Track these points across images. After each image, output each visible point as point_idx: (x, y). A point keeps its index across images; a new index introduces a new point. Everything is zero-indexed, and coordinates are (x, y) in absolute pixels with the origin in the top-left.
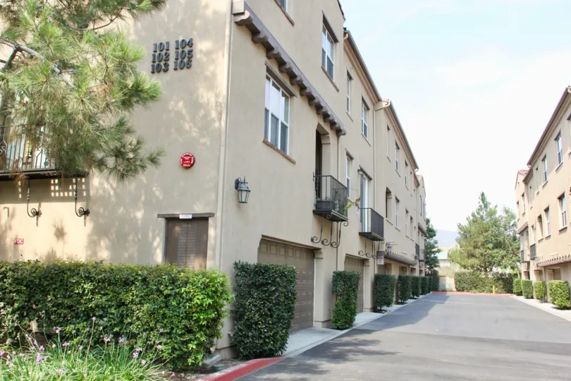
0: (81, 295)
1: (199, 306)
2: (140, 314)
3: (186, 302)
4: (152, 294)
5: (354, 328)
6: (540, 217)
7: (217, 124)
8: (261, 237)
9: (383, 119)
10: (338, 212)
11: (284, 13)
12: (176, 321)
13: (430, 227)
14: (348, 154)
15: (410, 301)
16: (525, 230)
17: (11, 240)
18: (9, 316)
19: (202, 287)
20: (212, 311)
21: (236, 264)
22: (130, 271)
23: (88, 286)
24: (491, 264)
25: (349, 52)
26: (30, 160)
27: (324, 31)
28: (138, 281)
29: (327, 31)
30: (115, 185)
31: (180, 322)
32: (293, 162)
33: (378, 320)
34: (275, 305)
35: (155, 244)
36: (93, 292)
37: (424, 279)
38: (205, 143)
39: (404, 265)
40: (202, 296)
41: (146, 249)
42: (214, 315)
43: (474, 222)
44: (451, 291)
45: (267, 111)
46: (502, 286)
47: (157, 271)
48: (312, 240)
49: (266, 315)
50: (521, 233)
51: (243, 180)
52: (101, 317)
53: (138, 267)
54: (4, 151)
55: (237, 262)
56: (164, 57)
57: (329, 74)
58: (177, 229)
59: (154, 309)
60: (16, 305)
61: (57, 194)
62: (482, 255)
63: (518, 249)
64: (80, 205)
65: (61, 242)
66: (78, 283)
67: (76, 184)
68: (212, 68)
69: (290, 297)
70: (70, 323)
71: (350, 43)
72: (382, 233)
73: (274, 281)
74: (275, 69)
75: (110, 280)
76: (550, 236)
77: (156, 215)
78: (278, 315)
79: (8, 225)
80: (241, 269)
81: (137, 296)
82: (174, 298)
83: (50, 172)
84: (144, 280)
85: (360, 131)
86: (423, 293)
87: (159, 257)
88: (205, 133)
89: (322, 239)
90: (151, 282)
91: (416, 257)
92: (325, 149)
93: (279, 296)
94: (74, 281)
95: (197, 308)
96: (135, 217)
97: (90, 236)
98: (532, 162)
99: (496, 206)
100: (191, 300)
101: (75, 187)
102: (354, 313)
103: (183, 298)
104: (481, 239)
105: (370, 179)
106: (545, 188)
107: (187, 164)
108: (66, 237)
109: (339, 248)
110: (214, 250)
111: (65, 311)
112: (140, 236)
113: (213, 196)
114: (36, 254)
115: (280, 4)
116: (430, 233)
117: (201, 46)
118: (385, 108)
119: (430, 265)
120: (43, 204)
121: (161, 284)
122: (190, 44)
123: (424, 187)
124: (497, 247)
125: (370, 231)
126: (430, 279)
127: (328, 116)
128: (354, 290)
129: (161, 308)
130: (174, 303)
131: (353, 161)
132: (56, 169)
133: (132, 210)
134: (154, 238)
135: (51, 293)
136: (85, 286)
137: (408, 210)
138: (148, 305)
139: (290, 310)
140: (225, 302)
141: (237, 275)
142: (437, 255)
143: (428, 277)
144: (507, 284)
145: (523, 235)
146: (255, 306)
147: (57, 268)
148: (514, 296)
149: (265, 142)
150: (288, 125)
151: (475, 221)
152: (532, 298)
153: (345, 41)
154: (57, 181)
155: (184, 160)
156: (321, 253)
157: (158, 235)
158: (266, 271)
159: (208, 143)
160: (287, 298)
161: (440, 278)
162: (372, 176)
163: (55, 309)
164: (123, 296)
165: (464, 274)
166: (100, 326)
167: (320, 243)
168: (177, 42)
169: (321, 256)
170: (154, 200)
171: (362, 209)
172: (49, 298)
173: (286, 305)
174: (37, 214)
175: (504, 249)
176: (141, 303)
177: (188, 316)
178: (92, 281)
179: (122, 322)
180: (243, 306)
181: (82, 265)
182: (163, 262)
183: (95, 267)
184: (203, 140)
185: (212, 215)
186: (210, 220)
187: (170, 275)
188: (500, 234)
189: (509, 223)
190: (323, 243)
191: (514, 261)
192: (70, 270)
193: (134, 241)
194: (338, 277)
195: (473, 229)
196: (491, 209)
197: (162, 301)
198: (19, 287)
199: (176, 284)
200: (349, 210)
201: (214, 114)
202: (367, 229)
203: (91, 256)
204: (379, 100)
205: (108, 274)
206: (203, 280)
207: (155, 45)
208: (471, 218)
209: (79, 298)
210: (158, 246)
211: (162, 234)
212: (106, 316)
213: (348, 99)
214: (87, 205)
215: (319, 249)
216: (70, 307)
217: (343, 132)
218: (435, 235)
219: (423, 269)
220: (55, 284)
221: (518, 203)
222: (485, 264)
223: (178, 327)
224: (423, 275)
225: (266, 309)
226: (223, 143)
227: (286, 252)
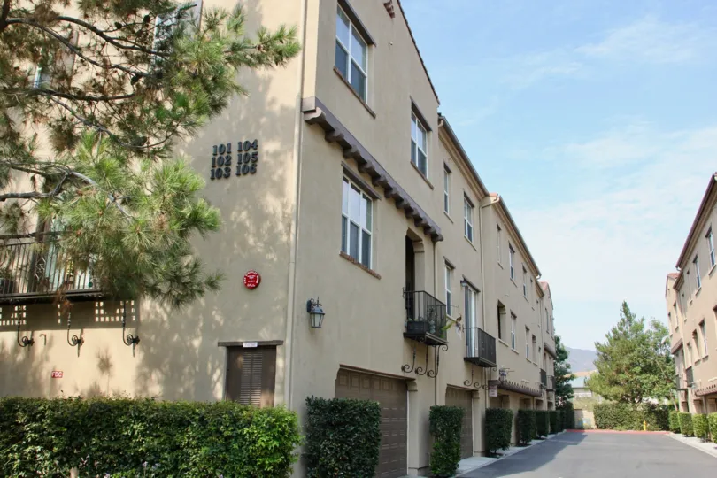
0: (130, 438)
1: (263, 449)
2: (197, 460)
3: (248, 445)
4: (211, 435)
5: (457, 476)
6: (695, 333)
7: (285, 238)
8: (339, 367)
9: (492, 218)
10: (434, 334)
11: (364, 104)
12: (237, 467)
13: (561, 347)
14: (447, 263)
15: (534, 442)
16: (679, 350)
17: (48, 373)
18: (47, 463)
19: (268, 427)
20: (278, 454)
21: (308, 400)
22: (186, 410)
23: (138, 427)
24: (640, 393)
25: (446, 142)
26: (71, 279)
27: (413, 118)
28: (195, 421)
29: (417, 119)
30: (168, 309)
31: (243, 468)
32: (378, 277)
33: (490, 466)
34: (354, 448)
35: (215, 377)
36: (143, 434)
37: (553, 413)
38: (272, 259)
39: (526, 396)
40: (267, 438)
41: (205, 383)
42: (280, 460)
43: (615, 339)
44: (590, 428)
45: (345, 218)
46: (655, 421)
47: (218, 408)
48: (403, 369)
49: (344, 459)
50: (675, 353)
51: (316, 301)
52: (152, 463)
53: (195, 404)
54: (42, 270)
55: (310, 397)
56: (225, 161)
57: (421, 171)
58: (241, 359)
59: (213, 453)
60: (55, 449)
61: (102, 319)
62: (627, 381)
63: (673, 373)
64: (128, 332)
65: (106, 376)
66: (127, 424)
67: (124, 307)
68: (280, 172)
69: (374, 438)
70: (117, 471)
71: (446, 130)
72: (493, 358)
73: (352, 419)
74: (354, 169)
75: (162, 420)
76: (707, 357)
77: (215, 343)
78: (358, 460)
79: (44, 355)
80: (315, 406)
81: (194, 438)
82: (236, 440)
83: (95, 294)
84: (202, 420)
85: (462, 233)
86: (553, 432)
87: (219, 393)
88: (271, 248)
89: (415, 367)
90: (209, 421)
91: (541, 387)
92: (417, 258)
93: (358, 437)
94: (122, 421)
95: (261, 451)
96: (192, 345)
97: (140, 367)
98: (682, 263)
99: (643, 320)
100: (254, 442)
101: (123, 310)
102: (457, 458)
103: (245, 440)
104: (626, 362)
105: (477, 291)
106: (699, 296)
107: (252, 283)
108: (111, 370)
109: (438, 376)
110: (283, 383)
111: (112, 456)
112: (197, 369)
113: (282, 320)
114: (77, 390)
115: (358, 95)
116: (561, 354)
117: (268, 147)
118: (493, 205)
119: (561, 395)
120: (85, 330)
121: (221, 424)
122: (255, 145)
123: (550, 297)
124: (646, 372)
125: (477, 356)
126: (562, 414)
127: (421, 219)
128: (456, 429)
129: (221, 452)
130: (236, 446)
131: (455, 270)
132: (101, 291)
133: (188, 338)
134: (214, 370)
135: (96, 435)
136: (135, 427)
137: (529, 328)
138: (206, 448)
139: (373, 453)
140: (294, 445)
141: (310, 413)
142: (570, 382)
143: (559, 411)
144: (662, 419)
145: (677, 355)
146: (331, 449)
147: (102, 407)
148: (671, 434)
149: (343, 255)
150: (370, 233)
151: (617, 337)
152: (693, 436)
153: (440, 128)
154: (102, 304)
155: (248, 279)
156: (415, 384)
157: (219, 366)
158: (344, 408)
159: (275, 260)
160: (369, 439)
161: (576, 412)
162: (480, 288)
163: (101, 453)
164: (177, 438)
165: (606, 406)
166: (151, 473)
167: (414, 372)
168: (240, 143)
169: (415, 388)
170: (214, 326)
171: (468, 328)
172: (94, 441)
173: (368, 448)
174: (79, 342)
175: (655, 373)
176: (198, 446)
177: (251, 461)
178: (142, 422)
179: (175, 468)
180: (317, 449)
181: (132, 403)
182: (224, 397)
183: (145, 405)
184: (270, 256)
185: (281, 343)
186: (279, 349)
187: (231, 413)
188: (649, 354)
189: (660, 340)
190: (416, 372)
191: (668, 389)
192: (118, 408)
193: (190, 373)
194: (436, 413)
195: (615, 349)
196: (636, 323)
197: (222, 444)
198: (58, 429)
199: (238, 424)
200: (448, 331)
201: (281, 227)
202: (474, 353)
203: (141, 392)
204: (486, 195)
205: (161, 413)
206: (268, 419)
207: (215, 147)
208: (612, 335)
209: (127, 441)
210: (218, 380)
211: (223, 365)
212: (158, 462)
213: (446, 196)
214: (137, 331)
215: (412, 380)
216: (117, 452)
217: (439, 238)
218: (566, 358)
219: (553, 401)
220: (100, 424)
221: (669, 315)
222: (632, 393)
223: (240, 474)
224: (554, 408)
225: (343, 453)
226: (292, 260)
227: (371, 385)
